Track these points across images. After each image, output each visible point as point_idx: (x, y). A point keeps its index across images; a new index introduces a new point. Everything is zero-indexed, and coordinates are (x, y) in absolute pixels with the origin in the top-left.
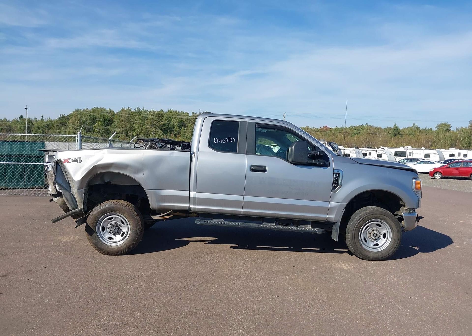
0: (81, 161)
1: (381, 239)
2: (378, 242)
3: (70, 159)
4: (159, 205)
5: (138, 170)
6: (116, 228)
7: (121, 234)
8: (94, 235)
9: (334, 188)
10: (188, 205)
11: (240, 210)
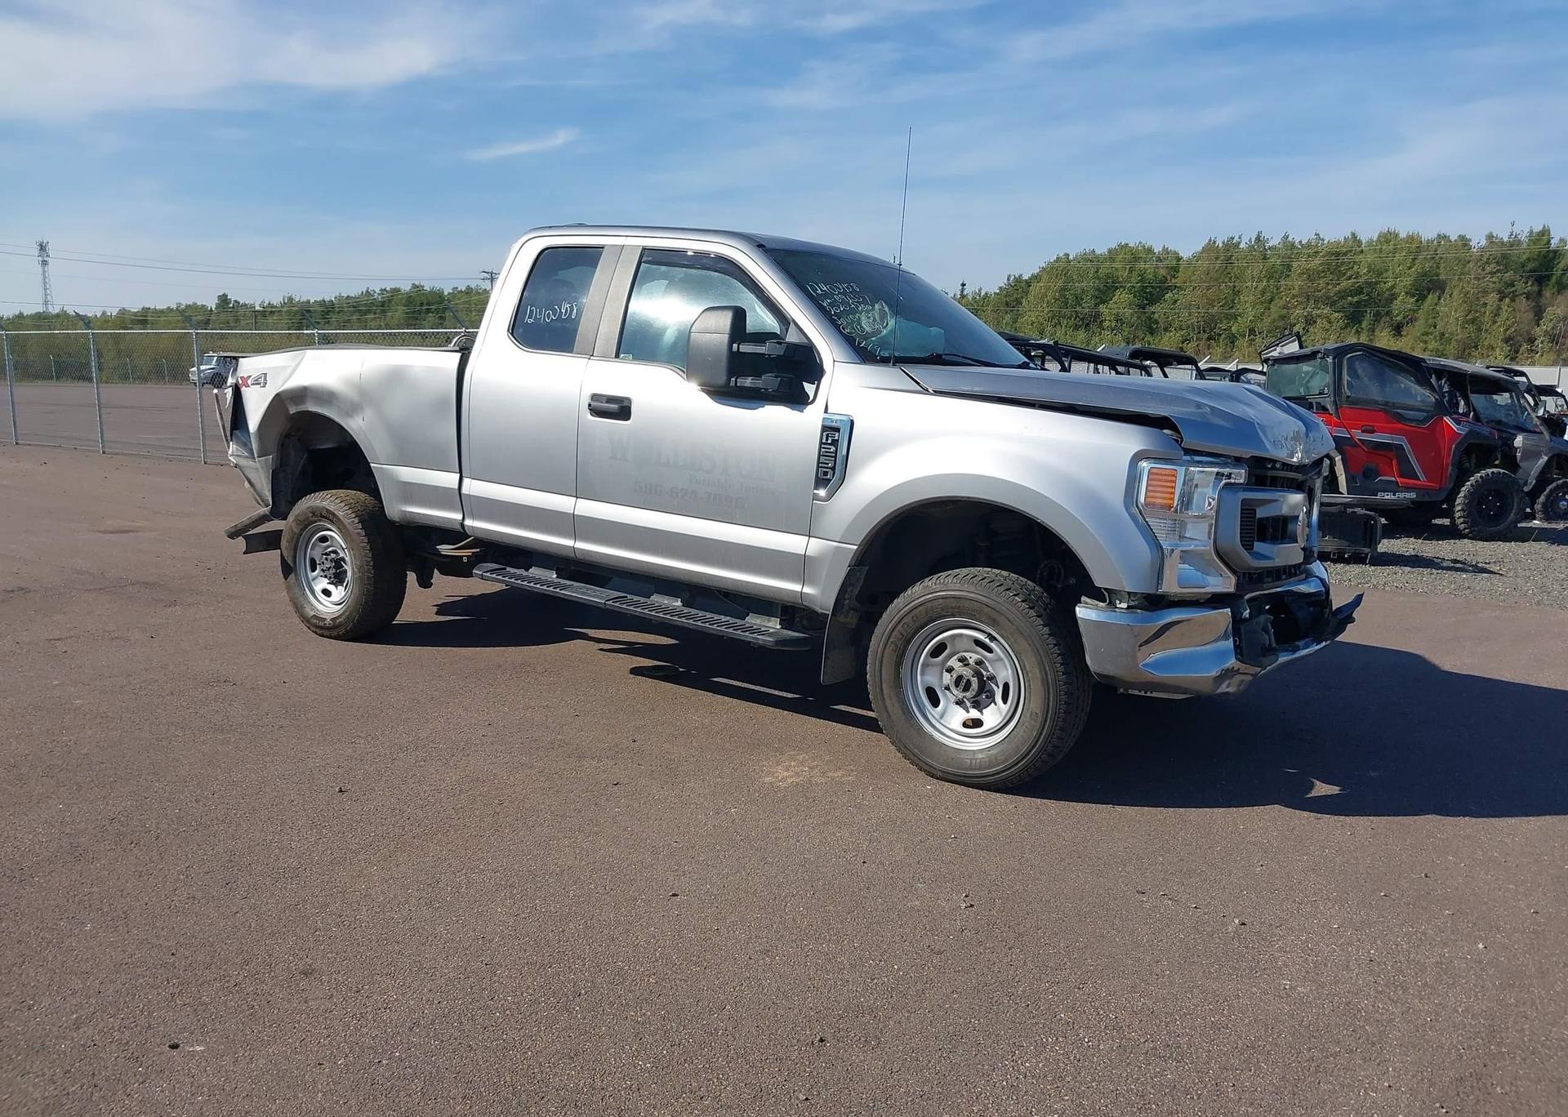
0: (266, 383)
1: (996, 705)
2: (982, 714)
3: (250, 376)
4: (402, 511)
5: (353, 409)
6: (330, 567)
7: (345, 584)
8: (292, 576)
9: (821, 481)
10: (459, 517)
11: (569, 542)
